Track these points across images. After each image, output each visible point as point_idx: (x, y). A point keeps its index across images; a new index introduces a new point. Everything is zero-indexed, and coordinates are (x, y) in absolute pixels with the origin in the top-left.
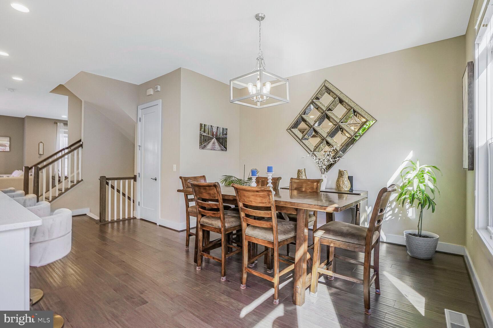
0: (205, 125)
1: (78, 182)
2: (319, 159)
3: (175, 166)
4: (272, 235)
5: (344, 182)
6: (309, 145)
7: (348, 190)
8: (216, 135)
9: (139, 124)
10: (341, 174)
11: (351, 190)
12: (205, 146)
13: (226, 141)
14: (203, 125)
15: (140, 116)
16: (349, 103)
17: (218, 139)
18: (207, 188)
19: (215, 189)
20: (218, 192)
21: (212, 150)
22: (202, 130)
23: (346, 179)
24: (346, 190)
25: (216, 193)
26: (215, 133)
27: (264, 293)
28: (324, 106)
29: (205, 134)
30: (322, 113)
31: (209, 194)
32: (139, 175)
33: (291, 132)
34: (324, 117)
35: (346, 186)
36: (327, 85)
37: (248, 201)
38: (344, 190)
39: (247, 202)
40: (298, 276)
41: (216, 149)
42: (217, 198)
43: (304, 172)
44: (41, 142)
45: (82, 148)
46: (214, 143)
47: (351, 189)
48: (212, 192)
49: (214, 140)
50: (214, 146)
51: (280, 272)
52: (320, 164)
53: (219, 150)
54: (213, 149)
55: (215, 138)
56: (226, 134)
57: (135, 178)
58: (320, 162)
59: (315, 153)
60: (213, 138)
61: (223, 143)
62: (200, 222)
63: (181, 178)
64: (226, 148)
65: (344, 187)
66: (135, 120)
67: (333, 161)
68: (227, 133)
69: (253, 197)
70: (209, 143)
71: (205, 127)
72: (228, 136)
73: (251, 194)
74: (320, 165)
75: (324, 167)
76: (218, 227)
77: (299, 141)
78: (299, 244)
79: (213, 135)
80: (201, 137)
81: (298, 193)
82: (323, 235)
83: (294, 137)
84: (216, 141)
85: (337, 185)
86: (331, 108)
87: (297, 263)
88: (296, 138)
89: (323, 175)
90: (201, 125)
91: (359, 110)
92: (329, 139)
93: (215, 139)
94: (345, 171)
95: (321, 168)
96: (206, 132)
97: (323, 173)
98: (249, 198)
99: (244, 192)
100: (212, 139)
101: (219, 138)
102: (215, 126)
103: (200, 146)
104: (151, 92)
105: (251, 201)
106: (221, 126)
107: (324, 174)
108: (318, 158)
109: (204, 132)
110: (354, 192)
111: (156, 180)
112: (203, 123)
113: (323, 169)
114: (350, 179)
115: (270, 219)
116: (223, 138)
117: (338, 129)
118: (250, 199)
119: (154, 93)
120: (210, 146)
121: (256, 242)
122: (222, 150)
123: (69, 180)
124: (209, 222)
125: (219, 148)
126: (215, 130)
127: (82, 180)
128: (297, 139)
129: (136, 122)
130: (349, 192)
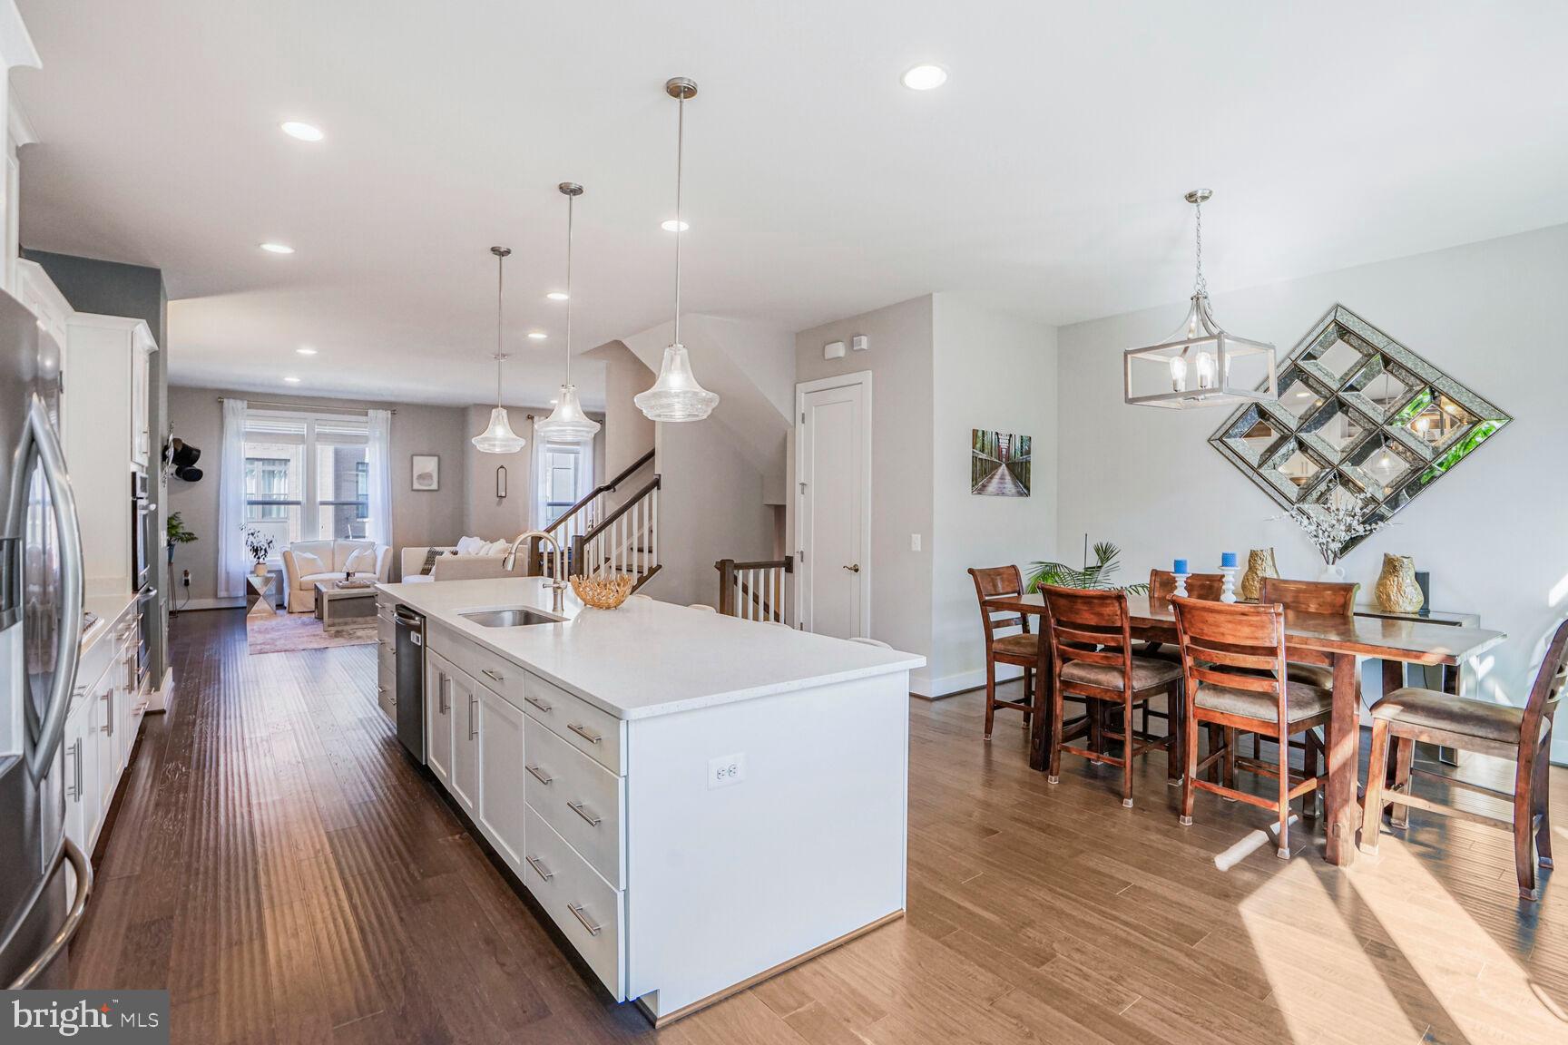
0: (983, 432)
1: (652, 571)
2: (1318, 525)
3: (917, 539)
4: (1275, 709)
5: (1403, 587)
6: (1281, 485)
7: (1417, 609)
8: (1008, 458)
9: (801, 429)
10: (1391, 566)
11: (1425, 610)
12: (984, 486)
13: (1028, 471)
14: (980, 434)
15: (801, 408)
16: (1419, 371)
17: (1012, 467)
18: (1096, 601)
19: (1117, 604)
20: (1124, 611)
21: (998, 494)
22: (978, 446)
23: (1407, 580)
24: (1409, 609)
25: (1119, 613)
26: (1004, 453)
27: (1244, 837)
28: (1331, 377)
29: (984, 456)
30: (1327, 399)
31: (1100, 615)
32: (802, 557)
33: (1222, 448)
34: (1334, 407)
35: (1407, 598)
36: (1344, 319)
37: (1214, 633)
38: (1402, 610)
39: (1210, 636)
40: (1338, 800)
41: (1006, 491)
42: (1119, 625)
43: (1269, 558)
44: (502, 467)
45: (659, 489)
46: (1002, 478)
47: (1425, 607)
48: (1107, 610)
49: (1003, 469)
50: (1001, 486)
51: (1290, 790)
52: (1321, 535)
53: (1013, 496)
54: (1001, 493)
55: (1004, 465)
56: (1028, 452)
57: (788, 565)
58: (1320, 532)
59: (1305, 507)
60: (1001, 465)
61: (1022, 477)
62: (1060, 676)
63: (971, 571)
64: (1028, 489)
65: (1403, 602)
66: (789, 418)
67: (1365, 531)
68: (1030, 448)
69: (1230, 626)
70: (991, 478)
71: (983, 436)
72: (1033, 458)
73: (1220, 618)
74: (1321, 541)
75: (1336, 546)
76: (1117, 687)
77: (1250, 473)
78: (1340, 730)
79: (1000, 456)
80: (974, 465)
81: (1298, 617)
82: (1398, 714)
83: (1233, 460)
84: (1006, 472)
85: (1379, 597)
86: (1354, 385)
87: (1333, 775)
88: (1239, 463)
89: (1330, 566)
90: (975, 432)
91: (1451, 391)
92: (1347, 469)
93: (1005, 468)
94: (1405, 560)
95: (1325, 547)
96: (986, 451)
97: (1331, 561)
98: (1218, 626)
99: (1205, 614)
100: (996, 466)
101: (1014, 463)
102: (1004, 432)
103: (973, 486)
104: (838, 350)
105: (1223, 634)
106: (1017, 433)
107: (1333, 563)
108: (1315, 519)
109: (983, 451)
110: (1431, 616)
111: (856, 570)
112: (980, 429)
113: (1329, 551)
114: (1422, 579)
115: (1267, 674)
116: (1022, 463)
117: (1376, 439)
118: (1222, 630)
119: (846, 354)
120: (994, 485)
121: (1224, 722)
122: (1020, 494)
123: (613, 563)
124: (1088, 676)
125: (1014, 491)
126: (1004, 444)
127: (659, 567)
128: (1244, 467)
129: (792, 424)
130: (1417, 617)
